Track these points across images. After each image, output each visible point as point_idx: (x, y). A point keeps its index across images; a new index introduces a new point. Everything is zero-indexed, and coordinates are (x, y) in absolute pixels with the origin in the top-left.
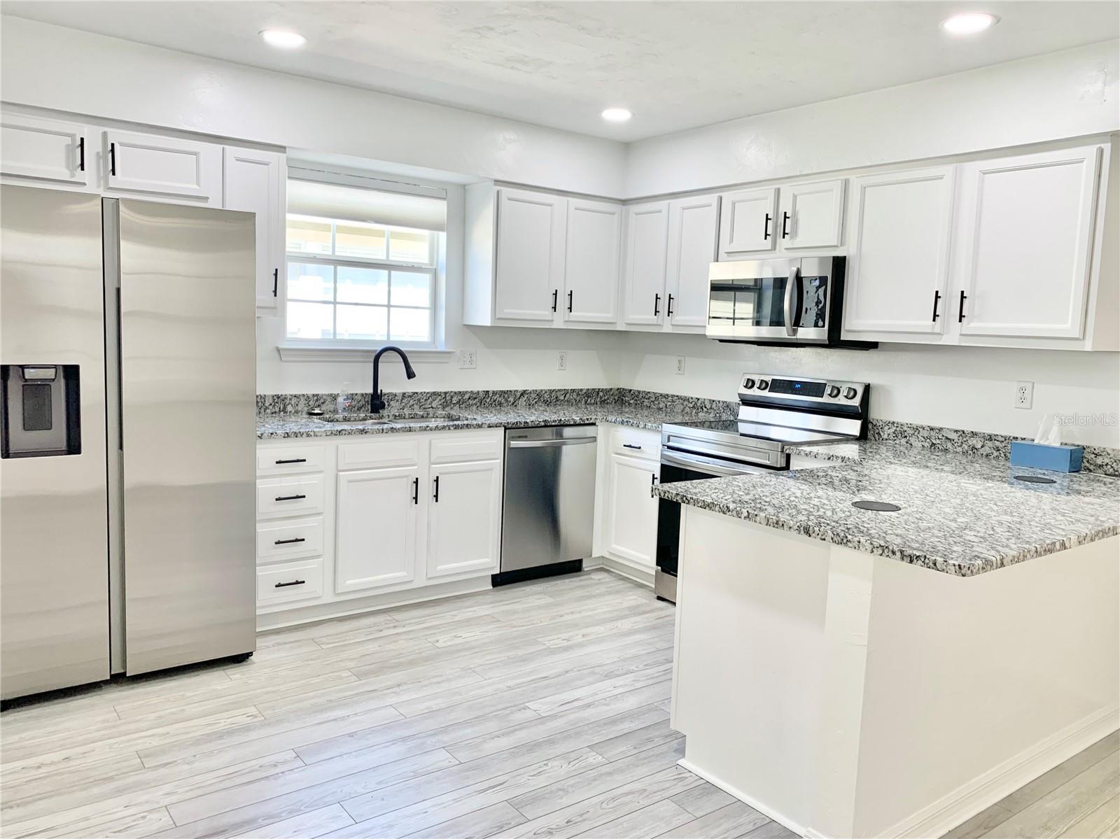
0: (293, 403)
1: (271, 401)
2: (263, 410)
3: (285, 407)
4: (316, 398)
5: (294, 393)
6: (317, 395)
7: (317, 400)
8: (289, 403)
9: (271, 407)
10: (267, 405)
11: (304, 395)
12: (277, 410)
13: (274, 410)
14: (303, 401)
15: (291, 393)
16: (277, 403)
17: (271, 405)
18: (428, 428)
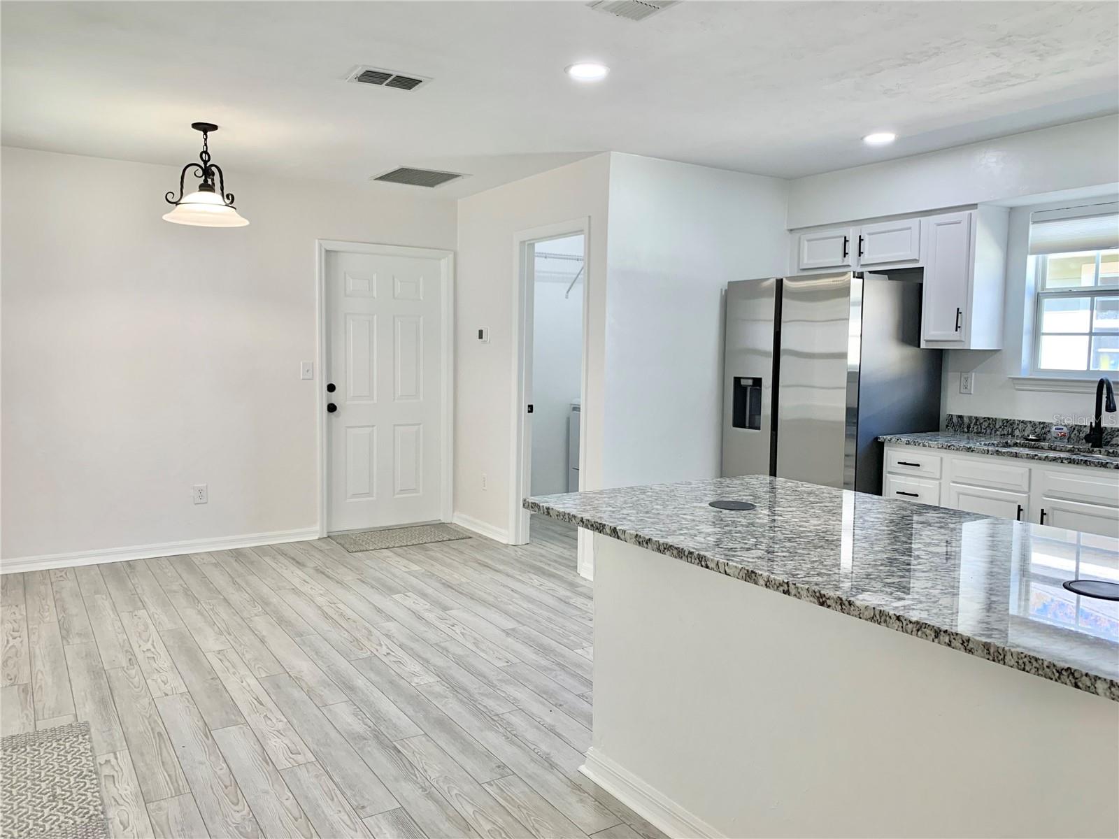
0: (1020, 428)
1: (1001, 424)
2: (993, 431)
3: (1013, 432)
4: (1042, 426)
5: (1022, 419)
6: (1044, 423)
7: (1043, 428)
8: (1017, 428)
9: (1001, 429)
10: (997, 427)
11: (1030, 422)
12: (1006, 433)
13: (1003, 433)
14: (1029, 428)
15: (1019, 419)
16: (1006, 426)
17: (1000, 427)
18: (1036, 457)
